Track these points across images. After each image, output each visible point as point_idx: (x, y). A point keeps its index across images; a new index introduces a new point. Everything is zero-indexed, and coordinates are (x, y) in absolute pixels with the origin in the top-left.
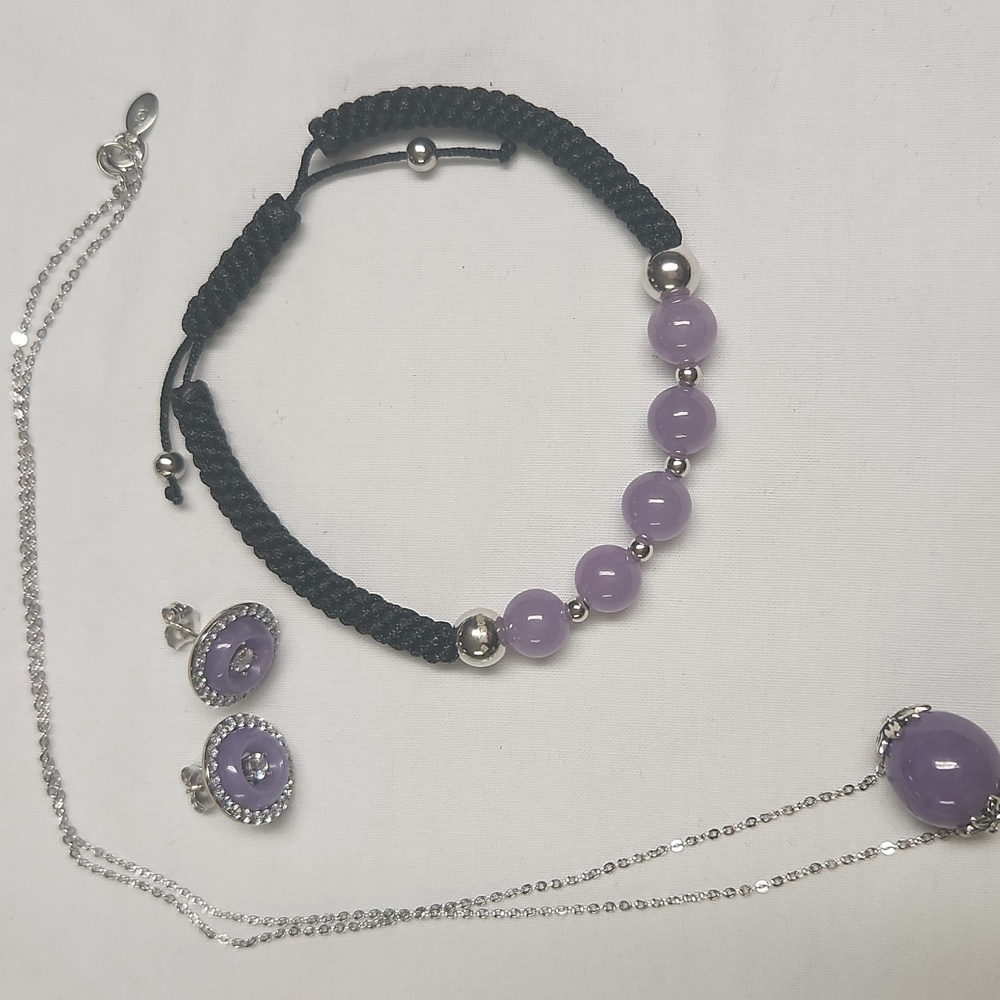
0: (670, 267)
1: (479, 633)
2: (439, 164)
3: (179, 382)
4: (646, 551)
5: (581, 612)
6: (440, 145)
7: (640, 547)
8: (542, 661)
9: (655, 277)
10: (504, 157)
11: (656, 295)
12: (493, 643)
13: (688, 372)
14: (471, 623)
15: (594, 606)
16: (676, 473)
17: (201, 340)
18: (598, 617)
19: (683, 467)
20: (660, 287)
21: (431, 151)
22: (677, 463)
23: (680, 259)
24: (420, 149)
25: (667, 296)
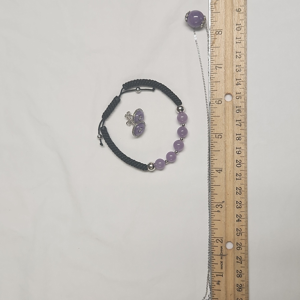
0: (180, 108)
1: (151, 166)
2: (141, 91)
3: (101, 126)
4: (177, 152)
5: (167, 162)
6: (141, 88)
7: (176, 152)
8: (161, 170)
9: (178, 110)
10: (153, 90)
11: (178, 112)
12: (153, 167)
13: (183, 124)
14: (150, 164)
15: (169, 161)
16: (182, 140)
17: (105, 119)
18: (170, 163)
19: (183, 139)
20: (179, 111)
21: (140, 89)
22: (182, 138)
23: (182, 107)
24: (138, 89)
25: (180, 113)
